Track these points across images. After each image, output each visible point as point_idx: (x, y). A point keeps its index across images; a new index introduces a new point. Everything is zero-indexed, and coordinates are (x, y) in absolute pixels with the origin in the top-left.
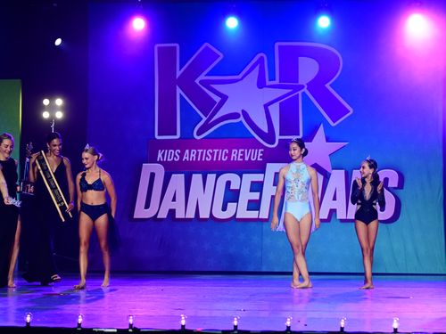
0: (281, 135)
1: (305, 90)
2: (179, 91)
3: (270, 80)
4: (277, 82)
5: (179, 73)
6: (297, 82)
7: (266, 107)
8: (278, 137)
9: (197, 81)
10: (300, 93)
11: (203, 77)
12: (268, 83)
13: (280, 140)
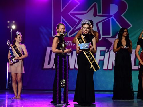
0: (103, 35)
1: (113, 17)
2: (62, 18)
3: (99, 13)
4: (101, 14)
5: (62, 10)
6: (110, 14)
7: (97, 24)
8: (102, 36)
9: (69, 14)
10: (111, 18)
11: (71, 12)
12: (98, 14)
13: (102, 37)
